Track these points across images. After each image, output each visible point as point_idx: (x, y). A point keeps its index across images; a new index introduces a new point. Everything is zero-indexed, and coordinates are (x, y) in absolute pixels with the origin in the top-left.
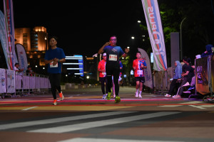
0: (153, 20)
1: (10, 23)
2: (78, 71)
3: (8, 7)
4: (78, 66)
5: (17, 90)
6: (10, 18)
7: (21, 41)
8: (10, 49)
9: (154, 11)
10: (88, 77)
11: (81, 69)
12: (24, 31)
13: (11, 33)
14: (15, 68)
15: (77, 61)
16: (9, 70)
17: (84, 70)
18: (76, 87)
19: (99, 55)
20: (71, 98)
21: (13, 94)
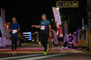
0: (58, 19)
1: (3, 20)
2: (29, 38)
3: (3, 14)
4: (29, 36)
5: (6, 46)
6: (4, 18)
7: (8, 27)
8: (4, 30)
9: (58, 16)
10: (33, 41)
11: (30, 37)
12: (9, 23)
13: (4, 24)
14: (5, 37)
15: (29, 34)
16: (3, 38)
17: (32, 38)
18: (29, 44)
19: (37, 32)
20: (26, 48)
21: (4, 47)
